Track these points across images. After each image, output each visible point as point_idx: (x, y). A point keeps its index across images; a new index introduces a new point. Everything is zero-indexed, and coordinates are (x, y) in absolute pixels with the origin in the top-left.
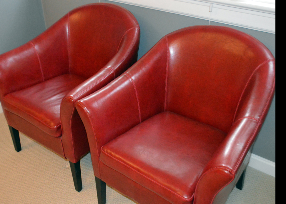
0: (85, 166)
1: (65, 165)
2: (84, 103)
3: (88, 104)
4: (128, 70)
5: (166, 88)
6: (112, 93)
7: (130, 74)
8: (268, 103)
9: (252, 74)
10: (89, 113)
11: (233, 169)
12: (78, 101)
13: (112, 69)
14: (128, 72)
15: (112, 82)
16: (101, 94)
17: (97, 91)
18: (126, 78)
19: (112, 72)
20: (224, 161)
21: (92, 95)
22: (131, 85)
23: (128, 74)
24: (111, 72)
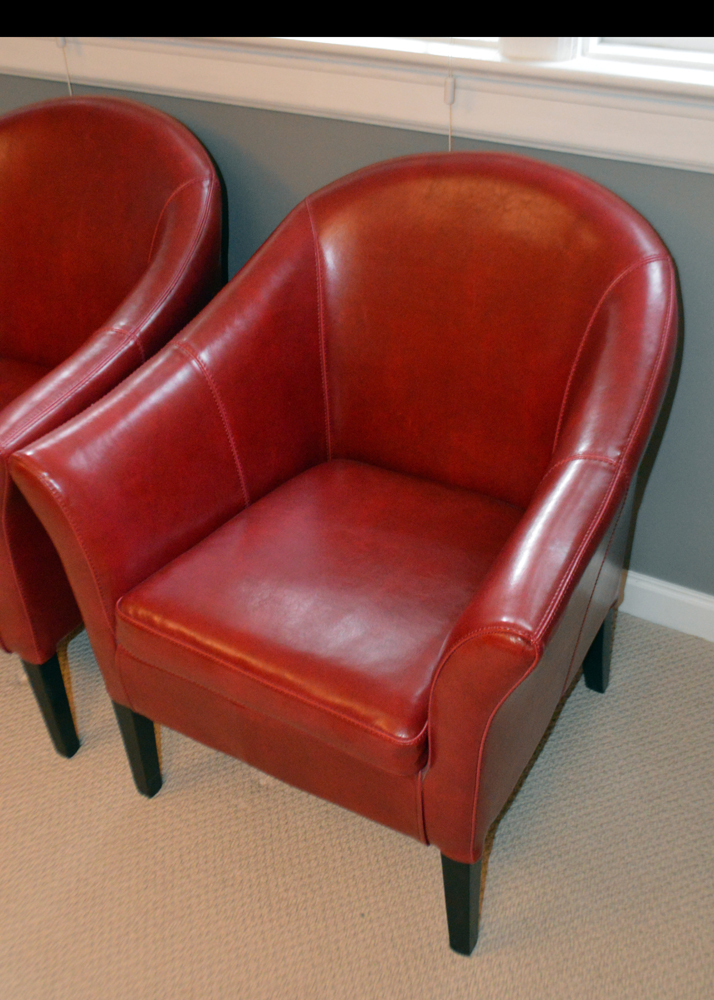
0: (85, 669)
1: (16, 675)
2: (37, 458)
3: (53, 461)
4: (185, 329)
5: (325, 381)
6: (135, 415)
7: (193, 345)
8: (647, 401)
9: (596, 311)
10: (57, 492)
11: (535, 630)
12: (16, 454)
13: (132, 330)
14: (185, 339)
15: (131, 376)
16: (97, 421)
17: (81, 414)
18: (178, 359)
19: (131, 343)
20: (508, 608)
21: (65, 429)
22: (199, 381)
23: (186, 345)
24: (126, 342)
